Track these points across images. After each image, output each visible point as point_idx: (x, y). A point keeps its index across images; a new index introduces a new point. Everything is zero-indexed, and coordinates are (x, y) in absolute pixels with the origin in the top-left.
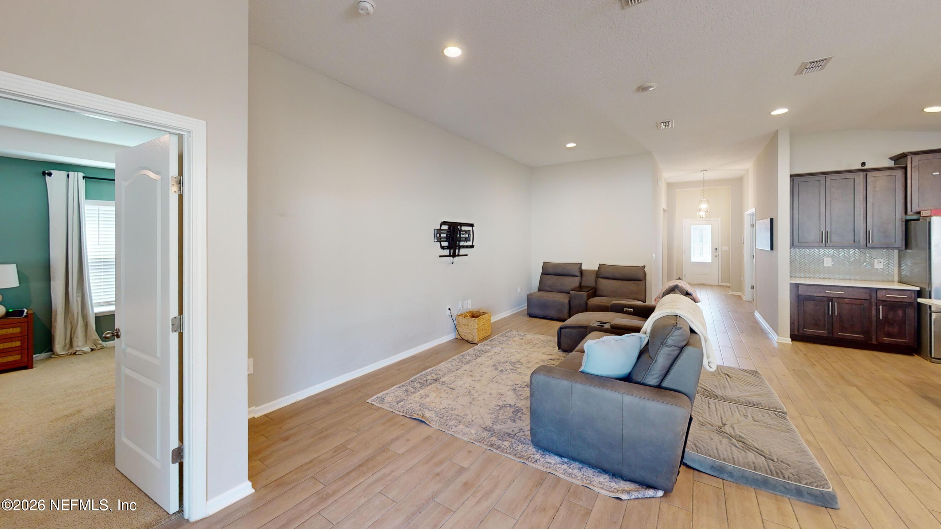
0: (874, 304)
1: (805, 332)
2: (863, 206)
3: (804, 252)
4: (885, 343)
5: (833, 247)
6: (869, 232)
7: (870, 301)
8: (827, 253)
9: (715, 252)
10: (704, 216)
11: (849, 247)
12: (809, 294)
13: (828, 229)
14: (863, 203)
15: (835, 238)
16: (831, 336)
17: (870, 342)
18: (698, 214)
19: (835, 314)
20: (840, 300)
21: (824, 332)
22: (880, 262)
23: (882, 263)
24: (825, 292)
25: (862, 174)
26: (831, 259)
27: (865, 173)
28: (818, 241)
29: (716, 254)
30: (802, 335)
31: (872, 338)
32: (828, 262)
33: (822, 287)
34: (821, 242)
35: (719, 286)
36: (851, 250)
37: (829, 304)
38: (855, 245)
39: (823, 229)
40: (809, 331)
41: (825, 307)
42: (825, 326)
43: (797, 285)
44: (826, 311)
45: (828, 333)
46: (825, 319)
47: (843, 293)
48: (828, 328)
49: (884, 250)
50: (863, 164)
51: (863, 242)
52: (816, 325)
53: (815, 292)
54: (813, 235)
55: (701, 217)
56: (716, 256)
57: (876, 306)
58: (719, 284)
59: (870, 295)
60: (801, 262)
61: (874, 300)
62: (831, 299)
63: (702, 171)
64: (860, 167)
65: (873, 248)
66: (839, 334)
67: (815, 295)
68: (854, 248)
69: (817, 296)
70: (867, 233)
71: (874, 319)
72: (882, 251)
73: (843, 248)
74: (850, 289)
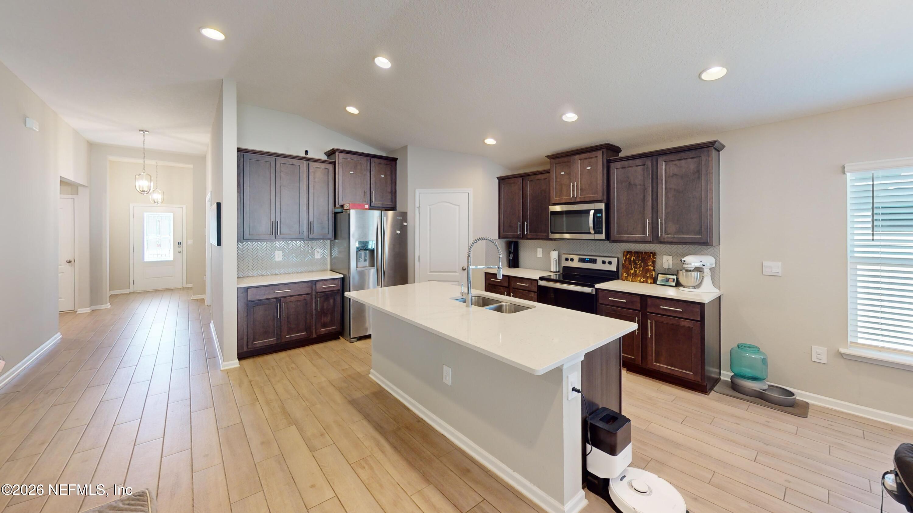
0: (314, 297)
1: (254, 346)
2: (306, 196)
3: (257, 246)
4: (322, 334)
5: (283, 239)
6: (311, 222)
7: (310, 294)
8: (278, 246)
9: (179, 247)
10: (160, 201)
11: (296, 239)
12: (258, 298)
13: (278, 220)
14: (306, 194)
15: (284, 230)
16: (279, 341)
17: (311, 337)
18: (150, 197)
19: (283, 315)
20: (288, 299)
21: (272, 340)
22: (319, 253)
23: (320, 253)
24: (274, 292)
25: (305, 163)
26: (281, 252)
27: (308, 162)
28: (269, 233)
29: (180, 249)
30: (252, 349)
31: (312, 332)
32: (279, 256)
33: (271, 287)
34: (272, 233)
35: (183, 289)
36: (297, 242)
37: (278, 306)
38: (299, 237)
39: (273, 219)
40: (259, 343)
41: (274, 309)
42: (274, 332)
43: (246, 289)
44: (275, 314)
45: (277, 339)
46: (274, 323)
47: (290, 290)
48: (277, 334)
49: (321, 241)
50: (306, 152)
51: (306, 233)
52: (266, 334)
53: (264, 295)
54: (264, 227)
55: (156, 201)
56: (180, 252)
57: (316, 299)
58: (184, 287)
59: (311, 289)
60: (253, 258)
61: (314, 293)
62: (279, 300)
63: (140, 131)
64: (303, 155)
65: (313, 239)
66: (287, 337)
67: (265, 297)
68: (300, 239)
69: (267, 299)
70: (309, 224)
71: (314, 312)
72: (320, 242)
73: (291, 239)
74: (296, 285)
